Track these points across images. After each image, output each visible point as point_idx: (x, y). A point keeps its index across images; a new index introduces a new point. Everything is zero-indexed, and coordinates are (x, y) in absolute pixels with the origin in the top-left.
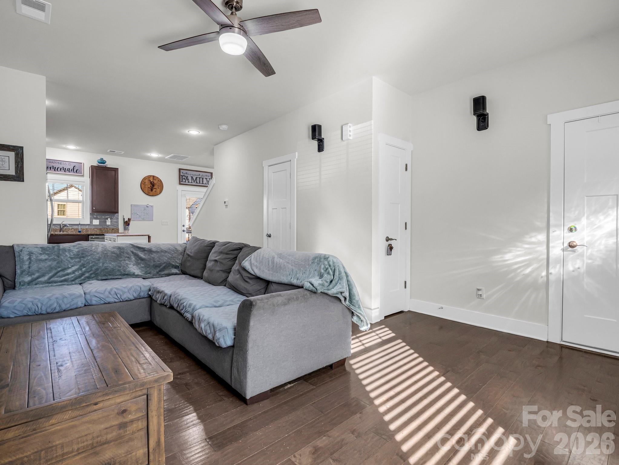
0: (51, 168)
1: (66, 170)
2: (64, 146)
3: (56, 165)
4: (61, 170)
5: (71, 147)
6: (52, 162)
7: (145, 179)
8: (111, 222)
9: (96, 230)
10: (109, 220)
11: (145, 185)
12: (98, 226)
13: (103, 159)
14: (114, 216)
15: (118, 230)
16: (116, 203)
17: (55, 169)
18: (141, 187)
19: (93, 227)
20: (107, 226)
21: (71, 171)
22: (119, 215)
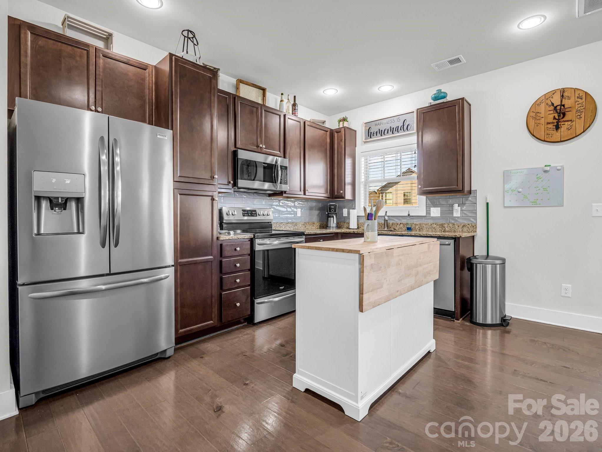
0: (377, 132)
1: (395, 130)
3: (382, 127)
4: (388, 133)
6: (378, 124)
7: (537, 104)
8: (461, 210)
9: (435, 226)
10: (456, 206)
11: (539, 119)
12: (439, 219)
13: (441, 90)
14: (467, 200)
15: (474, 227)
16: (460, 170)
17: (381, 133)
18: (529, 126)
19: (430, 222)
20: (455, 219)
21: (401, 129)
22: (476, 197)
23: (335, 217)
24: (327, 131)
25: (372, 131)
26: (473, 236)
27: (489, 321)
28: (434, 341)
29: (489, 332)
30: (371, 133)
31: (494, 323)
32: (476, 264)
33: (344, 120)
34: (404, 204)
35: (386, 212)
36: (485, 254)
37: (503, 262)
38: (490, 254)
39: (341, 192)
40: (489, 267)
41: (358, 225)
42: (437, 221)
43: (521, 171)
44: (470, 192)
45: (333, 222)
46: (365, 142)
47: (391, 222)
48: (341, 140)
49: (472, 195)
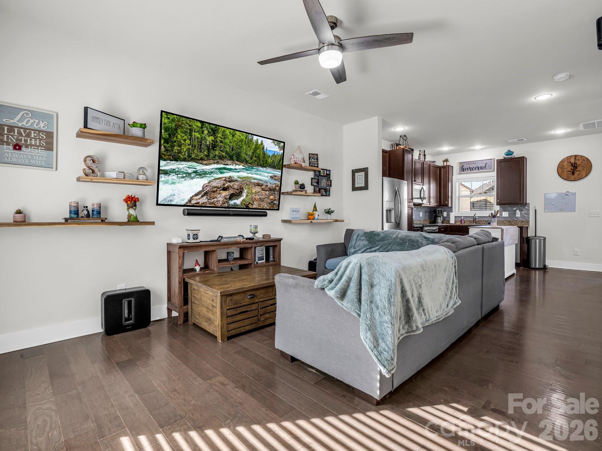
0: (468, 169)
1: (480, 168)
2: (472, 148)
3: (472, 166)
4: (475, 169)
5: (478, 147)
6: (469, 164)
7: (563, 161)
8: (521, 213)
9: (505, 222)
10: (518, 211)
11: (564, 169)
12: (507, 218)
13: (510, 150)
14: (524, 208)
15: (528, 222)
16: (522, 193)
17: (471, 169)
18: (558, 172)
19: (502, 219)
20: (516, 218)
21: (484, 168)
22: (529, 206)
23: (442, 217)
24: (438, 168)
25: (464, 167)
26: (527, 227)
27: (537, 267)
28: (515, 270)
29: (537, 272)
30: (464, 168)
31: (540, 267)
32: (531, 240)
33: (447, 160)
34: (470, 210)
35: (475, 214)
36: (534, 235)
37: (545, 239)
38: (537, 235)
39: (447, 202)
40: (538, 241)
41: (455, 222)
42: (507, 219)
43: (554, 194)
44: (526, 204)
45: (440, 220)
46: (459, 174)
47: (477, 220)
48: (446, 173)
49: (527, 205)
